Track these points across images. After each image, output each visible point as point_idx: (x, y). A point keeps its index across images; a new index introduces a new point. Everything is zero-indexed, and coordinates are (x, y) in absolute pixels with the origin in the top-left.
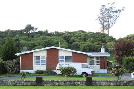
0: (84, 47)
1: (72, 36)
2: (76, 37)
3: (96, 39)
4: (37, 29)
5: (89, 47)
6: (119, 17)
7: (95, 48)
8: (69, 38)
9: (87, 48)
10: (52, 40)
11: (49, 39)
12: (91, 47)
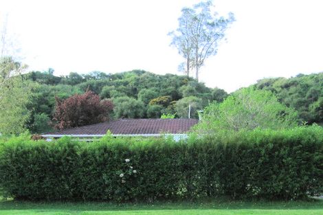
0: (122, 111)
1: (105, 84)
2: (113, 87)
3: (162, 90)
5: (135, 110)
6: (224, 38)
7: (148, 113)
8: (99, 87)
9: (129, 111)
10: (53, 92)
11: (46, 92)
12: (139, 110)
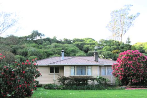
1: (84, 44)
2: (89, 45)
3: (112, 47)
4: (43, 35)
8: (82, 45)
11: (63, 47)
